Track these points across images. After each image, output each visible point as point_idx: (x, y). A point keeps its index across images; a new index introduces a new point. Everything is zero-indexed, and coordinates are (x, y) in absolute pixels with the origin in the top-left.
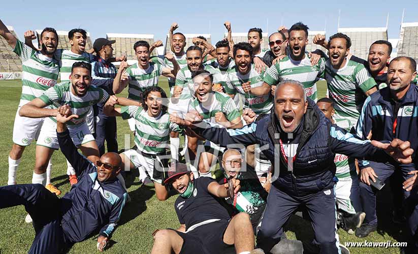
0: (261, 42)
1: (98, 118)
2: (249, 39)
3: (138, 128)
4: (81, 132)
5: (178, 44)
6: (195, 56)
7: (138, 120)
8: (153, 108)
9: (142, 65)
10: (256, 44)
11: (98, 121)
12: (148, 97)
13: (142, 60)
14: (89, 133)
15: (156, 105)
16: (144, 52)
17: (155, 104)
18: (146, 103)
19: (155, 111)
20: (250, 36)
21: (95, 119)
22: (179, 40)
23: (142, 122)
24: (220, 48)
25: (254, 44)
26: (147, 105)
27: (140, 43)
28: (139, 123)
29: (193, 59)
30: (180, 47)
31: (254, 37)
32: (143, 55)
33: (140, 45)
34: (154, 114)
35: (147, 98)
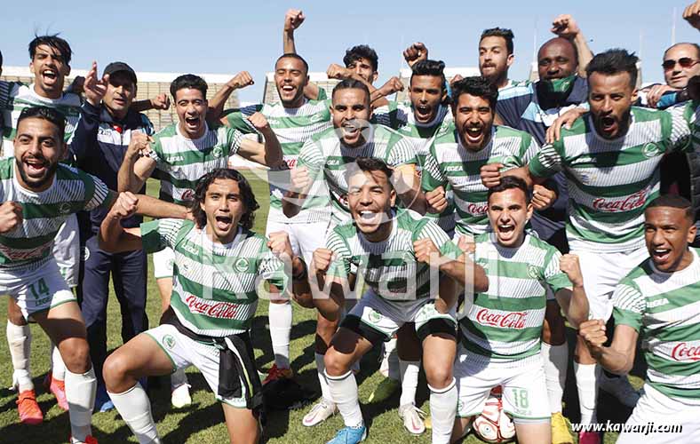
0: (509, 62)
1: (87, 251)
2: (481, 54)
3: (182, 271)
4: (42, 281)
5: (289, 81)
6: (354, 101)
7: (183, 252)
8: (219, 219)
9: (188, 132)
10: (498, 66)
11: (87, 257)
12: (207, 193)
13: (188, 120)
14: (62, 287)
15: (226, 211)
16: (193, 102)
17: (224, 207)
18: (203, 207)
19: (224, 226)
20: (485, 46)
21: (83, 253)
22: (292, 71)
23: (191, 256)
24: (423, 77)
25: (493, 65)
26: (204, 213)
27: (184, 81)
28: (182, 261)
29: (350, 109)
30: (294, 87)
31: (493, 49)
32: (190, 108)
33: (185, 86)
34: (221, 232)
35: (205, 196)
